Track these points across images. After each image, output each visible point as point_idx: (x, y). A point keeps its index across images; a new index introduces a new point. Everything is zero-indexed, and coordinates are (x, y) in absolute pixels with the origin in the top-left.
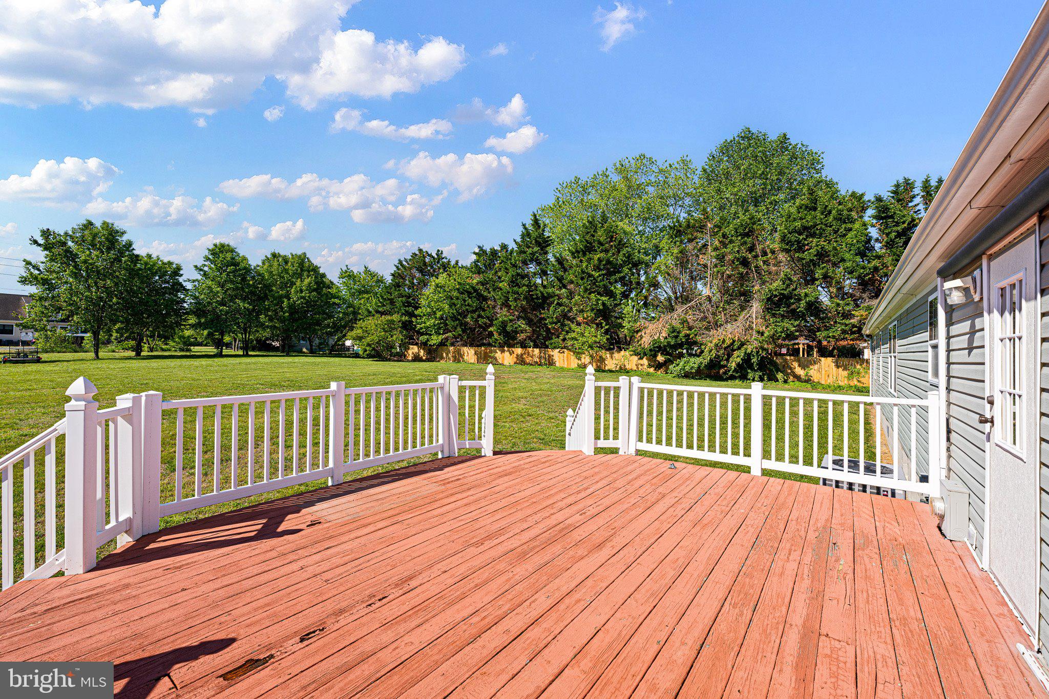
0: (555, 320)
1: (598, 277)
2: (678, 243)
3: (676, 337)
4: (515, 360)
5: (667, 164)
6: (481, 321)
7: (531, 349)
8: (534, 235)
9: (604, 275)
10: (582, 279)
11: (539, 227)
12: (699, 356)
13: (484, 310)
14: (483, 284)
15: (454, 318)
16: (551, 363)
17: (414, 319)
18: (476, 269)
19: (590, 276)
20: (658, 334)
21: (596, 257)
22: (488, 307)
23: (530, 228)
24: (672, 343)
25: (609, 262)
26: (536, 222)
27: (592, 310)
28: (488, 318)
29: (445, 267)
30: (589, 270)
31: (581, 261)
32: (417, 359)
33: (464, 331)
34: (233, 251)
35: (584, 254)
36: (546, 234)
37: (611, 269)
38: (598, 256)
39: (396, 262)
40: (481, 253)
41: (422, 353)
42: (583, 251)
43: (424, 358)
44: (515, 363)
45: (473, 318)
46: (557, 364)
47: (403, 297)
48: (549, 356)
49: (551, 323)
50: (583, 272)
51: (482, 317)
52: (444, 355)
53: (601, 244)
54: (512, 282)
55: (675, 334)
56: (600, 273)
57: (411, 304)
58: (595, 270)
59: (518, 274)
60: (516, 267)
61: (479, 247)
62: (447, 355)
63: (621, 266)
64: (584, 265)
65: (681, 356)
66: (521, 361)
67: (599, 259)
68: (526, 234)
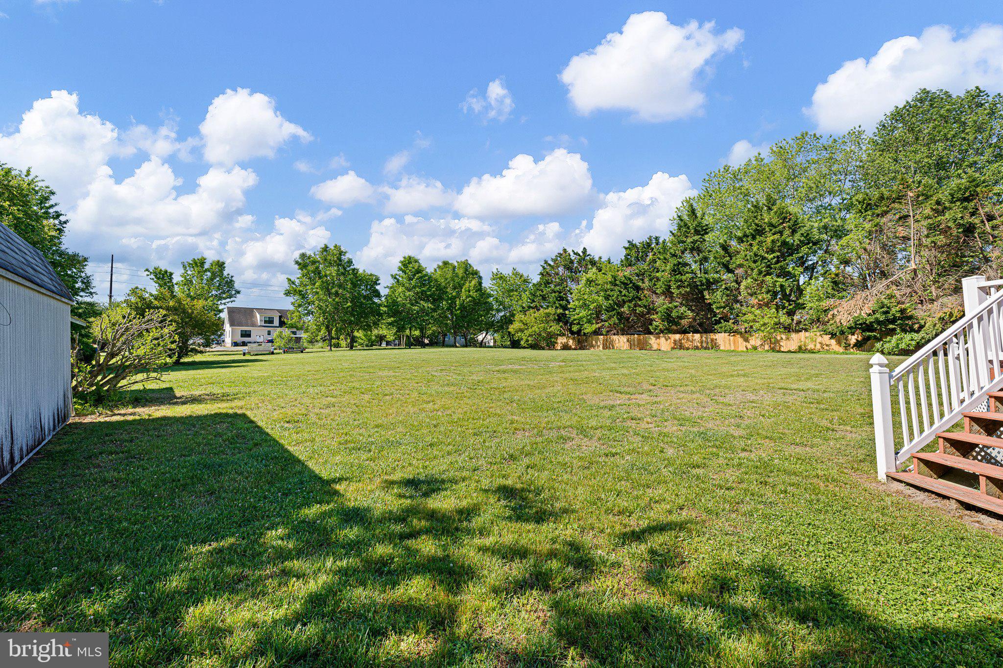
0: (723, 305)
1: (772, 259)
2: (869, 217)
3: (887, 312)
4: (673, 345)
5: (831, 140)
6: (638, 310)
7: (691, 334)
8: (692, 225)
9: (778, 257)
10: (755, 262)
11: (696, 217)
12: (918, 332)
13: (640, 300)
14: (638, 275)
15: (610, 309)
16: (714, 346)
17: (567, 312)
18: (628, 262)
19: (764, 258)
20: (858, 311)
21: (769, 240)
22: (645, 296)
23: (686, 218)
24: (881, 319)
25: (784, 243)
26: (693, 212)
27: (768, 292)
28: (645, 307)
29: (593, 263)
30: (761, 253)
31: (751, 245)
32: (566, 347)
33: (620, 320)
34: (416, 261)
35: (754, 238)
36: (705, 222)
37: (787, 250)
38: (772, 238)
39: (542, 263)
40: (632, 246)
41: (571, 342)
42: (752, 235)
43: (573, 347)
44: (673, 348)
45: (629, 307)
46: (722, 348)
47: (555, 292)
48: (712, 340)
49: (717, 308)
50: (756, 255)
51: (640, 306)
52: (594, 342)
53: (771, 225)
54: (674, 271)
55: (885, 309)
56: (775, 255)
57: (562, 298)
58: (767, 252)
59: (679, 263)
60: (676, 256)
61: (629, 242)
62: (596, 342)
63: (799, 247)
64: (755, 249)
65: (892, 332)
66: (679, 346)
67: (773, 241)
68: (682, 225)
